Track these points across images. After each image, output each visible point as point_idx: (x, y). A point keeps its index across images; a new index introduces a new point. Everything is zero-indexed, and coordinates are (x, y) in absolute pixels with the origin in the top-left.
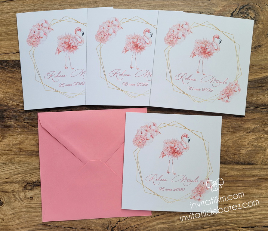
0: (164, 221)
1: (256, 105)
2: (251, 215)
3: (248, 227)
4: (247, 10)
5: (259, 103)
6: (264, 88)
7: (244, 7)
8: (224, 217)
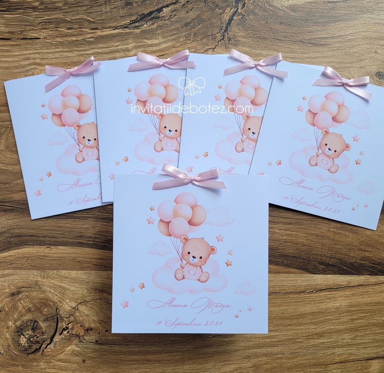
0: (151, 49)
1: (18, 212)
2: (27, 56)
3: (32, 39)
4: (30, 347)
5: (15, 213)
6: (7, 235)
7: (34, 352)
8: (65, 54)
